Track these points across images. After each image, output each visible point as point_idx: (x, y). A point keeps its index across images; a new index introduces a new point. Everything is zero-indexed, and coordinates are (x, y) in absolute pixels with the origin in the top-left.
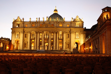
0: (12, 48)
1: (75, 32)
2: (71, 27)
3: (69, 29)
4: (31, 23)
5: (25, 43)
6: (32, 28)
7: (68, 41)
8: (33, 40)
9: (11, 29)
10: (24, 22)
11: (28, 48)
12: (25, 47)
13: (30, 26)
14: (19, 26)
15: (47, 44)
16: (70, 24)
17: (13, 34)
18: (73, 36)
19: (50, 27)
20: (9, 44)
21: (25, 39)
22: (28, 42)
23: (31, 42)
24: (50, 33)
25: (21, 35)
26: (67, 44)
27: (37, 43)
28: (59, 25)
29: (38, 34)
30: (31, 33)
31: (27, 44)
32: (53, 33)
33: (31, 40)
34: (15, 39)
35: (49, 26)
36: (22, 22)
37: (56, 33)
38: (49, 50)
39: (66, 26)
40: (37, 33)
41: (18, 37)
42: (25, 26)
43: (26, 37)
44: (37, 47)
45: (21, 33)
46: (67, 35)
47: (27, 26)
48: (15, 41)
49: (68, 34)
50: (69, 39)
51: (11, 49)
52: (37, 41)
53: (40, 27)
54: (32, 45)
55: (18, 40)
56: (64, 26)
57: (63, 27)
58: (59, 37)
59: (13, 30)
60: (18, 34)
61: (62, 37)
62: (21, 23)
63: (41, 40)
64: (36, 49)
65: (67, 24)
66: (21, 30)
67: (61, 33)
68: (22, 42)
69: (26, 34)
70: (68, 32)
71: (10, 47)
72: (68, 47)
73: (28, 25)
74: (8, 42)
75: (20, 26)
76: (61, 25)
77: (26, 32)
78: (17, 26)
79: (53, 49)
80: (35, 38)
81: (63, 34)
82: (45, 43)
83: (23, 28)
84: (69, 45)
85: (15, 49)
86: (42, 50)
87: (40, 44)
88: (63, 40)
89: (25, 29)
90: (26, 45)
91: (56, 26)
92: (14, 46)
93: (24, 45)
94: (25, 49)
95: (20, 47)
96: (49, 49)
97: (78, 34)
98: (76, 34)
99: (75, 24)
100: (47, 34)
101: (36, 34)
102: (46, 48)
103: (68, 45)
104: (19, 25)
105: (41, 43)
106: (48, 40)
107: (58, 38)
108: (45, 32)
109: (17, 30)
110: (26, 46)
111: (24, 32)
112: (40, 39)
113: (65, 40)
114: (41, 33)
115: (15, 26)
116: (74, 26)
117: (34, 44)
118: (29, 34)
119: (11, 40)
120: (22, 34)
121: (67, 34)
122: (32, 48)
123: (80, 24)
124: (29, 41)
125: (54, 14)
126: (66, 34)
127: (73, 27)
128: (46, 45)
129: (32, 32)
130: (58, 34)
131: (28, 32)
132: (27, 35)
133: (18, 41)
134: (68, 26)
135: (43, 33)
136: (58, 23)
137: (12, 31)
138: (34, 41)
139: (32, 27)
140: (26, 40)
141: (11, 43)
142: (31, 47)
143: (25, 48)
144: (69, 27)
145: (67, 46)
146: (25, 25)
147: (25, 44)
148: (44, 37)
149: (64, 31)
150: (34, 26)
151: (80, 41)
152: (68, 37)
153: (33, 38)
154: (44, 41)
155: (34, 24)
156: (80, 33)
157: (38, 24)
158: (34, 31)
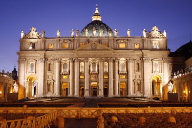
1: (151, 59)
2: (143, 49)
3: (139, 53)
4: (60, 40)
5: (49, 83)
6: (63, 52)
7: (138, 77)
9: (18, 53)
12: (49, 90)
13: (58, 48)
14: (33, 47)
15: (96, 83)
16: (141, 44)
17: (23, 65)
18: (147, 66)
19: (101, 48)
21: (48, 73)
22: (54, 81)
23: (62, 80)
24: (101, 62)
26: (136, 83)
28: (119, 45)
29: (76, 63)
30: (61, 62)
31: (52, 84)
32: (107, 61)
33: (61, 76)
34: (27, 75)
35: (98, 47)
37: (114, 62)
39: (133, 48)
40: (74, 62)
41: (34, 71)
42: (47, 47)
43: (49, 70)
45: (38, 62)
46: (136, 66)
48: (26, 78)
49: (138, 64)
50: (139, 73)
53: (80, 48)
55: (33, 76)
56: (129, 47)
57: (128, 50)
58: (120, 70)
59: (23, 55)
60: (32, 64)
61: (125, 69)
62: (39, 40)
64: (74, 95)
65: (135, 44)
66: (39, 55)
67: (122, 61)
68: (43, 80)
69: (49, 64)
70: (138, 58)
72: (139, 90)
73: (55, 45)
75: (37, 47)
76: (122, 46)
77: (49, 59)
78: (31, 48)
80: (69, 71)
81: (127, 63)
82: (90, 82)
83: (44, 51)
84: (140, 86)
87: (81, 83)
88: (127, 75)
89: (48, 53)
90: (51, 86)
91: (112, 47)
92: (25, 90)
93: (47, 86)
94: (49, 95)
97: (157, 62)
98: (154, 62)
99: (151, 42)
100: (94, 64)
101: (71, 64)
103: (138, 85)
104: (33, 45)
105: (84, 83)
106: (98, 77)
107: (118, 71)
108: (90, 60)
109: (30, 55)
110: (51, 89)
111: (46, 59)
113: (133, 76)
114: (82, 61)
115: (27, 46)
116: (149, 47)
117: (68, 84)
118: (57, 65)
121: (136, 62)
122: (64, 94)
123: (161, 43)
126: (133, 64)
127: (147, 49)
129: (63, 59)
130: (117, 64)
131: (54, 60)
132: (51, 66)
133: (31, 80)
134: (137, 47)
135: (87, 62)
136: (117, 40)
137: (19, 58)
138: (68, 77)
139: (62, 49)
140: (50, 77)
143: (49, 93)
144: (140, 49)
146: (47, 44)
148: (89, 70)
149: (129, 56)
150: (67, 46)
151: (162, 77)
152: (139, 70)
153: (66, 73)
154: (90, 79)
155: (67, 43)
156: (162, 62)
157: (75, 43)
158: (67, 58)
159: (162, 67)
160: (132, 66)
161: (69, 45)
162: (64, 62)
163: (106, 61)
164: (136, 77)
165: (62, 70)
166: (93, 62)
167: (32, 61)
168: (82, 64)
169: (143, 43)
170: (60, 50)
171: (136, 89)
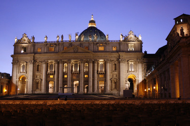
0: (13, 90)
1: (126, 60)
2: (120, 51)
3: (116, 55)
4: (47, 44)
5: (37, 81)
6: (49, 54)
7: (115, 76)
8: (51, 76)
9: (12, 56)
10: (35, 43)
11: (43, 91)
12: (37, 88)
13: (46, 51)
14: (25, 51)
15: (78, 82)
16: (118, 46)
17: (15, 66)
18: (123, 67)
19: (82, 51)
20: (7, 84)
21: (37, 73)
22: (42, 80)
23: (48, 79)
24: (82, 63)
25: (30, 67)
26: (113, 82)
27: (58, 80)
28: (98, 48)
29: (60, 64)
30: (48, 64)
31: (40, 82)
32: (88, 62)
33: (47, 75)
34: (19, 75)
35: (79, 51)
36: (31, 44)
37: (94, 63)
39: (111, 50)
40: (58, 63)
41: (25, 71)
42: (36, 51)
43: (38, 70)
44: (59, 88)
45: (29, 64)
46: (114, 66)
47: (40, 50)
48: (18, 77)
49: (115, 65)
50: (116, 73)
51: (12, 93)
52: (58, 77)
53: (64, 51)
54: (50, 85)
55: (24, 76)
56: (107, 50)
57: (106, 52)
59: (15, 58)
60: (24, 66)
61: (104, 70)
62: (29, 44)
63: (66, 76)
64: (58, 92)
65: (112, 47)
66: (29, 58)
67: (101, 62)
68: (32, 79)
69: (38, 66)
70: (115, 59)
71: (9, 90)
72: (116, 88)
73: (43, 49)
74: (5, 80)
75: (28, 50)
76: (101, 48)
77: (38, 61)
78: (22, 52)
79: (87, 91)
80: (55, 71)
81: (105, 63)
82: (73, 81)
83: (33, 54)
84: (117, 83)
85: (18, 92)
86: (67, 93)
87: (65, 82)
88: (105, 74)
89: (37, 56)
90: (39, 85)
92: (17, 87)
93: (36, 84)
94: (38, 92)
95: (27, 89)
96: (81, 91)
97: (133, 63)
98: (130, 63)
99: (127, 45)
100: (76, 65)
101: (56, 65)
102: (75, 90)
103: (115, 83)
104: (25, 49)
105: (67, 82)
106: (79, 76)
107: (98, 71)
108: (73, 61)
109: (22, 58)
110: (39, 87)
111: (35, 61)
112: (64, 74)
113: (110, 75)
114: (66, 62)
115: (19, 50)
116: (125, 50)
117: (53, 82)
118: (44, 66)
119: (11, 77)
120: (32, 65)
121: (113, 63)
122: (51, 91)
123: (137, 46)
124: (44, 77)
125: (90, 27)
126: (111, 64)
127: (123, 51)
128: (76, 85)
129: (50, 61)
130: (96, 64)
131: (41, 62)
132: (40, 67)
133: (24, 79)
134: (114, 49)
135: (70, 63)
136: (96, 44)
137: (13, 61)
138: (54, 77)
139: (49, 52)
140: (38, 77)
141: (12, 83)
142: (47, 88)
143: (37, 90)
144: (117, 51)
145: (114, 85)
146: (36, 48)
147: (38, 83)
148: (72, 70)
149: (107, 58)
150: (53, 50)
151: (137, 76)
152: (116, 70)
153: (51, 73)
154: (72, 78)
155: (52, 47)
156: (137, 62)
157: (60, 47)
158: (53, 60)
159: (137, 67)
160: (109, 66)
161: (55, 49)
162: (50, 64)
163: (86, 62)
164: (113, 76)
165: (49, 70)
166: (75, 63)
167: (23, 63)
168: (66, 65)
169: (120, 45)
170: (47, 53)
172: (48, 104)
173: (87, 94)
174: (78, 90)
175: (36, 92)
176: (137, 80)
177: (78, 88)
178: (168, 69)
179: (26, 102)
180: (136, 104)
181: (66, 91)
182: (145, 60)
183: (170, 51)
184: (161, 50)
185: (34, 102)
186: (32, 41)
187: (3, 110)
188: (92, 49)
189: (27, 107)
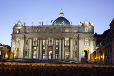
0: (11, 56)
1: (83, 38)
2: (79, 33)
3: (77, 35)
4: (33, 28)
5: (26, 50)
6: (34, 34)
7: (75, 48)
8: (35, 48)
9: (11, 35)
10: (25, 26)
11: (30, 57)
12: (26, 55)
13: (32, 32)
14: (19, 31)
15: (52, 52)
16: (78, 29)
17: (13, 41)
18: (81, 43)
19: (55, 32)
20: (8, 52)
21: (26, 46)
22: (29, 50)
23: (33, 50)
24: (54, 40)
25: (22, 42)
26: (74, 52)
27: (39, 50)
28: (65, 30)
29: (41, 40)
30: (33, 40)
33: (33, 47)
34: (15, 46)
35: (53, 32)
36: (23, 28)
37: (62, 40)
38: (53, 59)
39: (73, 32)
40: (40, 40)
41: (19, 44)
42: (26, 32)
43: (27, 44)
44: (40, 56)
45: (21, 39)
46: (75, 42)
47: (29, 31)
48: (15, 48)
49: (76, 41)
50: (76, 46)
51: (11, 58)
52: (39, 49)
53: (43, 32)
54: (35, 53)
55: (18, 47)
56: (71, 32)
57: (70, 33)
58: (65, 44)
59: (13, 36)
60: (18, 41)
61: (68, 44)
62: (22, 28)
63: (44, 48)
64: (39, 58)
65: (74, 30)
66: (22, 36)
67: (67, 39)
68: (23, 50)
69: (27, 41)
70: (76, 38)
71: (9, 56)
72: (76, 56)
73: (30, 30)
74: (7, 50)
75: (21, 31)
76: (67, 31)
77: (27, 38)
78: (18, 32)
79: (58, 58)
80: (37, 45)
81: (69, 40)
82: (48, 51)
83: (24, 34)
84: (77, 53)
85: (15, 57)
86: (45, 59)
87: (43, 52)
88: (69, 47)
89: (27, 35)
90: (28, 53)
91: (61, 32)
92: (14, 54)
93: (25, 53)
94: (26, 57)
95: (20, 55)
97: (87, 40)
98: (86, 40)
99: (84, 28)
101: (38, 41)
102: (50, 57)
103: (76, 53)
104: (19, 30)
105: (45, 51)
106: (53, 48)
107: (64, 45)
108: (49, 38)
109: (17, 36)
110: (27, 54)
111: (25, 38)
112: (43, 46)
113: (72, 48)
114: (44, 39)
115: (16, 31)
116: (83, 32)
117: (36, 52)
118: (31, 41)
119: (10, 48)
120: (23, 40)
121: (75, 40)
122: (35, 57)
123: (90, 29)
124: (30, 48)
125: (60, 17)
126: (73, 41)
127: (81, 33)
128: (50, 54)
129: (34, 38)
130: (63, 41)
131: (29, 39)
132: (28, 42)
133: (18, 49)
134: (75, 31)
135: (47, 40)
136: (64, 28)
137: (12, 37)
138: (37, 48)
140: (27, 48)
141: (11, 51)
142: (32, 55)
143: (26, 56)
144: (77, 33)
145: (75, 54)
146: (26, 30)
147: (27, 52)
148: (48, 44)
149: (72, 37)
150: (37, 31)
151: (90, 49)
152: (76, 44)
153: (35, 46)
154: (48, 49)
155: (36, 29)
156: (90, 40)
157: (41, 29)
158: (36, 37)
159: (90, 43)
160: (72, 42)
161: (38, 30)
162: (35, 40)
163: (58, 39)
164: (74, 48)
165: (34, 44)
166: (50, 40)
167: (18, 39)
168: (44, 41)
169: (79, 29)
170: (33, 33)
171: (75, 55)
172: (32, 65)
173: (57, 60)
174: (52, 57)
175: (25, 58)
176: (90, 52)
177: (52, 55)
178: (111, 45)
179: (19, 64)
180: (89, 67)
181: (44, 57)
182: (96, 38)
183: (112, 33)
184: (106, 32)
185: (24, 64)
186: (24, 25)
187: (5, 68)
188: (61, 31)
189: (20, 67)
